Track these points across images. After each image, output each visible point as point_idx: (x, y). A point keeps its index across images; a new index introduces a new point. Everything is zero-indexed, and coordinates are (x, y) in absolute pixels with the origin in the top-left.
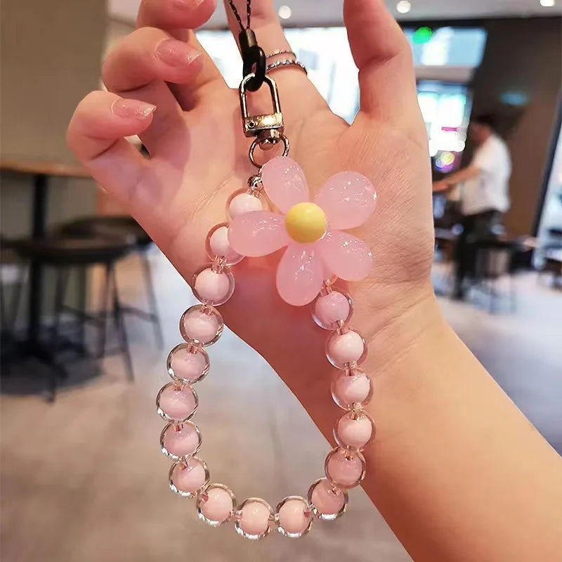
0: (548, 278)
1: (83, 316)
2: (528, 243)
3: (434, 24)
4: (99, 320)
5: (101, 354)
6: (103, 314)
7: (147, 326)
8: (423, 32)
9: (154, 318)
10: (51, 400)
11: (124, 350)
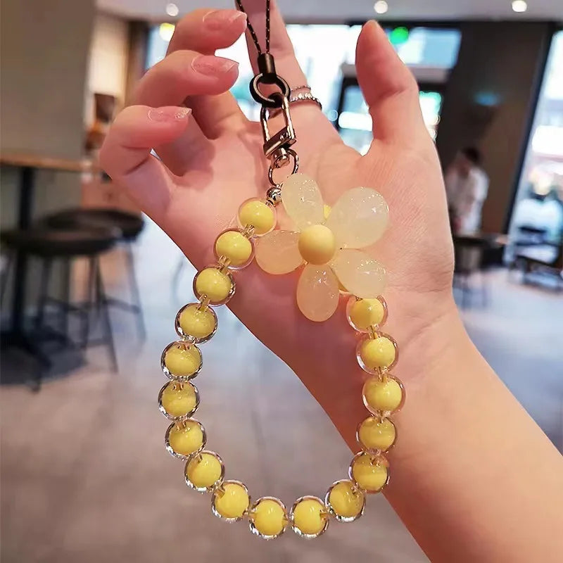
0: (518, 275)
1: (66, 308)
2: (500, 240)
3: (410, 25)
4: (83, 312)
5: (84, 345)
6: (87, 305)
7: (130, 318)
8: (399, 33)
9: (137, 310)
10: (36, 390)
11: (108, 341)
